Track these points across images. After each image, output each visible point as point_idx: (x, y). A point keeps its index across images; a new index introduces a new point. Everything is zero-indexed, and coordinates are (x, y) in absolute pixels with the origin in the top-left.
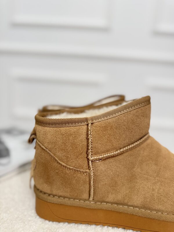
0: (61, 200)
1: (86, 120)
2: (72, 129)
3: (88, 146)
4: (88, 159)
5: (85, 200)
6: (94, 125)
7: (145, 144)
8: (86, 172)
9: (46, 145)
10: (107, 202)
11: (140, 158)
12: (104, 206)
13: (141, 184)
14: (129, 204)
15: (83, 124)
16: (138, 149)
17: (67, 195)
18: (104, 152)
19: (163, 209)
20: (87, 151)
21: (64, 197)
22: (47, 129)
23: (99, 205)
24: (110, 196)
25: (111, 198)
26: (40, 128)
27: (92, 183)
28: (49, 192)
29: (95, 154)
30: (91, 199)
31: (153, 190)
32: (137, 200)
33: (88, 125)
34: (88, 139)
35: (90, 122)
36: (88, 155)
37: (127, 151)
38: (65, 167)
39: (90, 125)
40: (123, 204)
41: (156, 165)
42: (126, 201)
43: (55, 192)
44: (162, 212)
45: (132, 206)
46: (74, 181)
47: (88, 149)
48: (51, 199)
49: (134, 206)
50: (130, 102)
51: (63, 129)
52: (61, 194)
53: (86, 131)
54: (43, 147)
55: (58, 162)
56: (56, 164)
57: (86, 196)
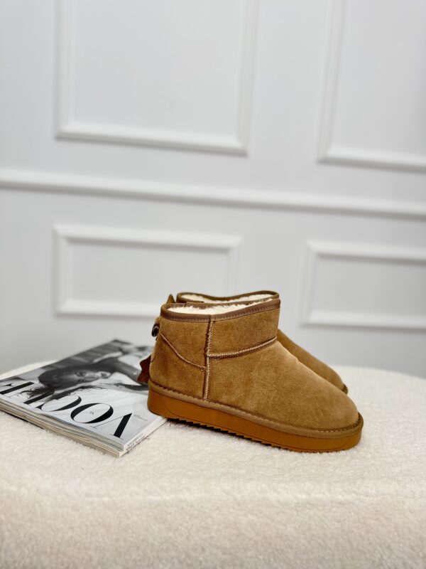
0: (176, 394)
1: (209, 317)
2: (195, 325)
3: (207, 343)
4: (206, 356)
5: (199, 398)
6: (216, 323)
7: (267, 349)
8: (203, 369)
9: (168, 337)
10: (221, 403)
11: (259, 363)
12: (217, 405)
13: (257, 389)
14: (242, 408)
15: (205, 320)
16: (258, 353)
17: (183, 389)
18: (223, 352)
19: (277, 418)
20: (205, 348)
21: (179, 392)
22: (170, 322)
23: (212, 405)
24: (224, 397)
25: (224, 398)
26: (164, 320)
27: (207, 380)
28: (165, 384)
29: (213, 351)
30: (206, 397)
31: (269, 397)
32: (251, 405)
33: (209, 323)
34: (207, 336)
35: (212, 320)
36: (206, 351)
37: (246, 353)
38: (184, 361)
39: (212, 323)
40: (236, 407)
41: (276, 372)
42: (239, 405)
43: (170, 385)
44: (275, 421)
45: (245, 410)
46: (190, 376)
47: (206, 345)
48: (166, 391)
49: (247, 411)
50: (255, 304)
51: (186, 324)
52: (175, 387)
53: (206, 328)
54: (165, 338)
55: (177, 355)
56: (174, 357)
57: (200, 393)
